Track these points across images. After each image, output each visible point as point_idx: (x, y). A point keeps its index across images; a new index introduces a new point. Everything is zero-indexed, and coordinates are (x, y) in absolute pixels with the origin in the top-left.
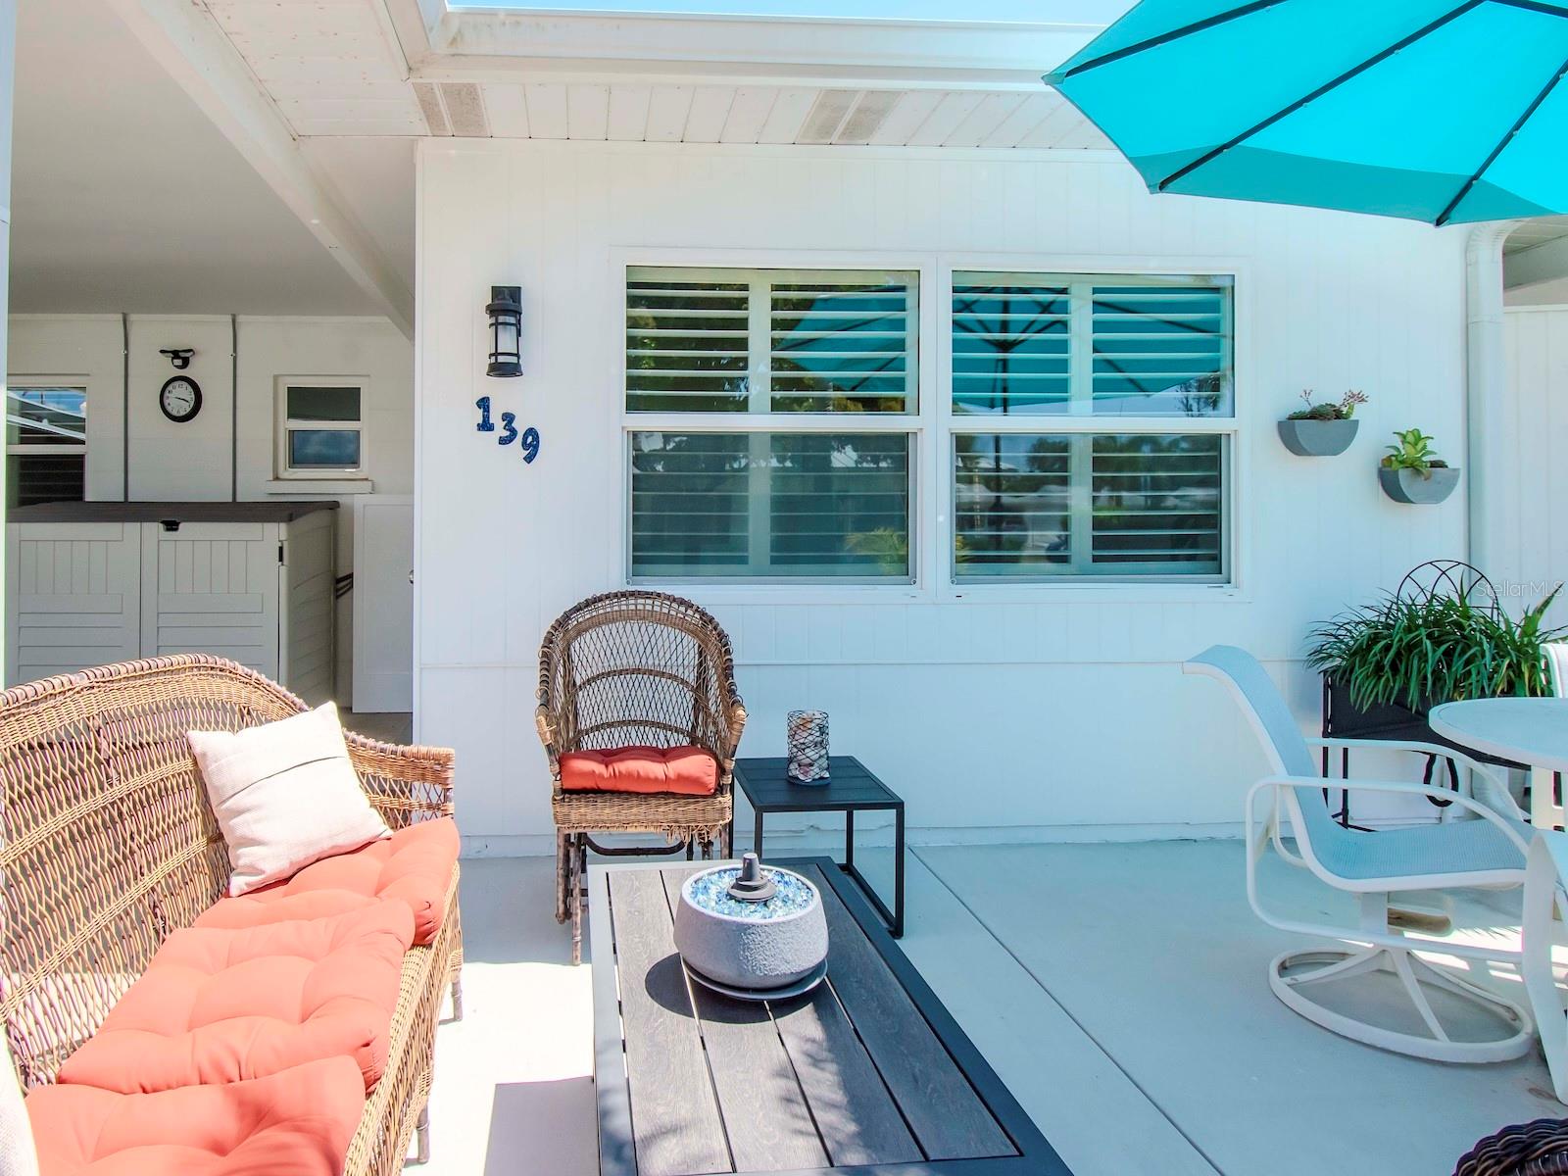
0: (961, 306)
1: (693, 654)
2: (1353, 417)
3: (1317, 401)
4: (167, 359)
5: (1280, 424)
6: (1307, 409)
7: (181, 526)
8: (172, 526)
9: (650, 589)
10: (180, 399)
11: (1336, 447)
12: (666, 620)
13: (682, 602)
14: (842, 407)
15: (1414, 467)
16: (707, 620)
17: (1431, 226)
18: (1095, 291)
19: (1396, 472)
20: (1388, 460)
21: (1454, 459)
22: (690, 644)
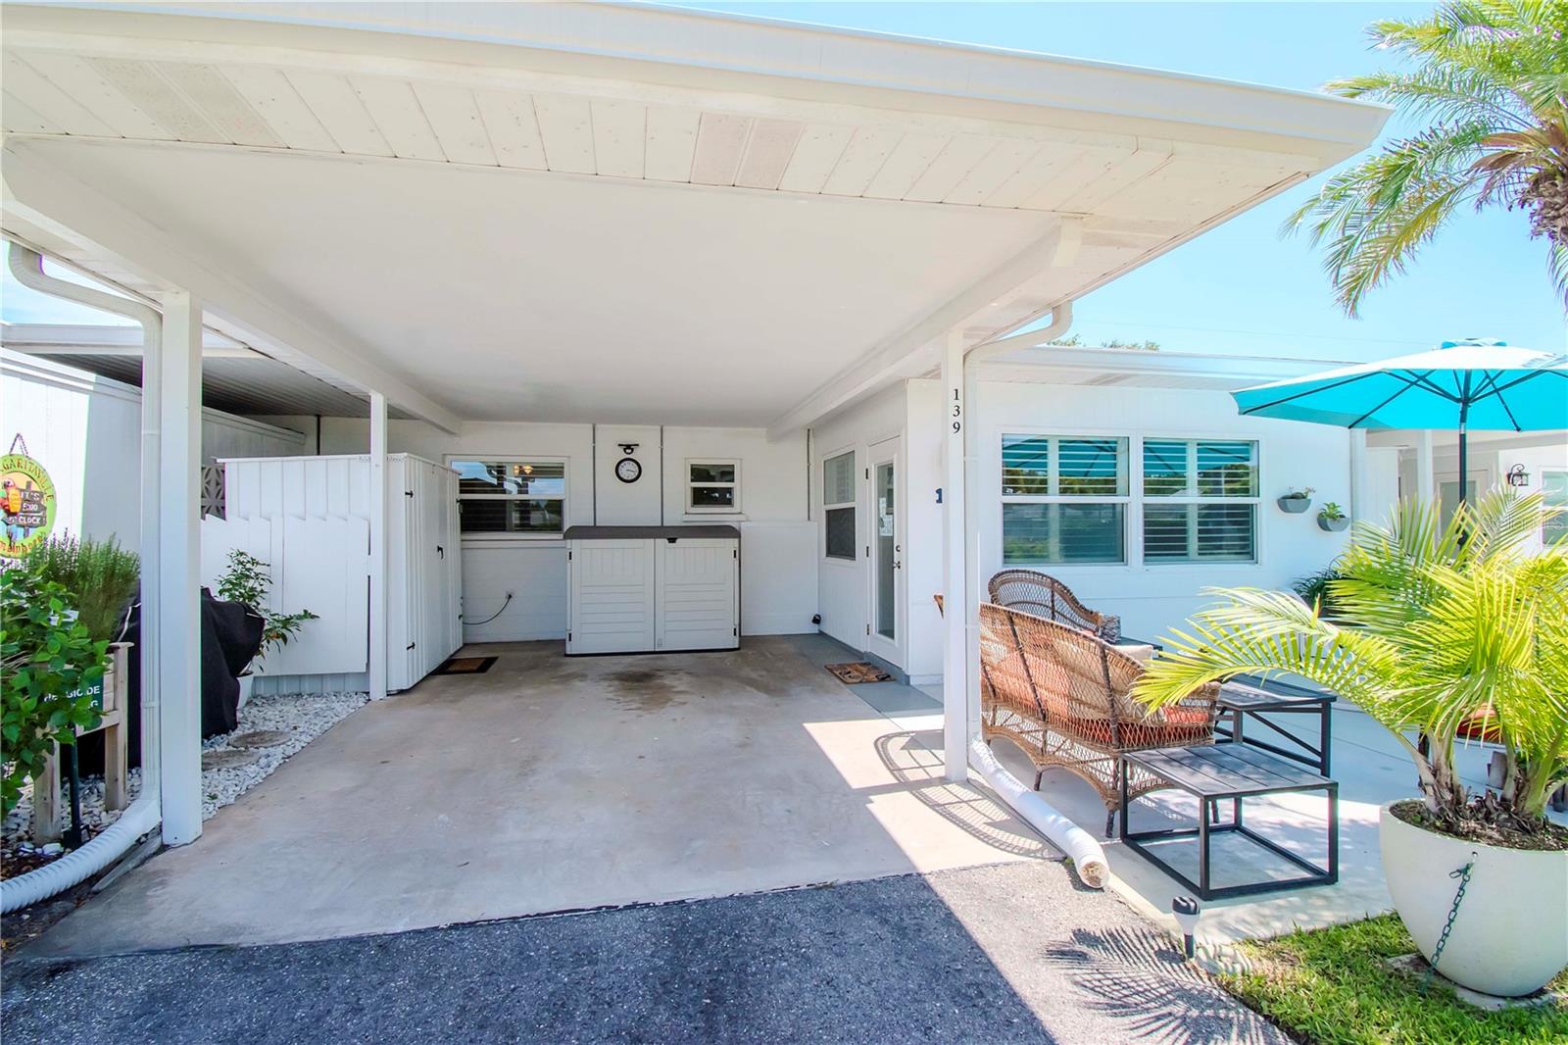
0: (1146, 450)
1: (1049, 595)
2: (1308, 498)
3: (1294, 492)
4: (621, 449)
5: (1279, 501)
6: (1290, 494)
7: (678, 541)
8: (672, 540)
9: (1024, 569)
10: (628, 470)
11: (1302, 510)
12: (1032, 581)
13: (1039, 574)
14: (1096, 491)
15: (1333, 517)
16: (1054, 581)
17: (1346, 429)
18: (1198, 445)
19: (1325, 520)
20: (1321, 515)
21: (1347, 515)
22: (1047, 592)
